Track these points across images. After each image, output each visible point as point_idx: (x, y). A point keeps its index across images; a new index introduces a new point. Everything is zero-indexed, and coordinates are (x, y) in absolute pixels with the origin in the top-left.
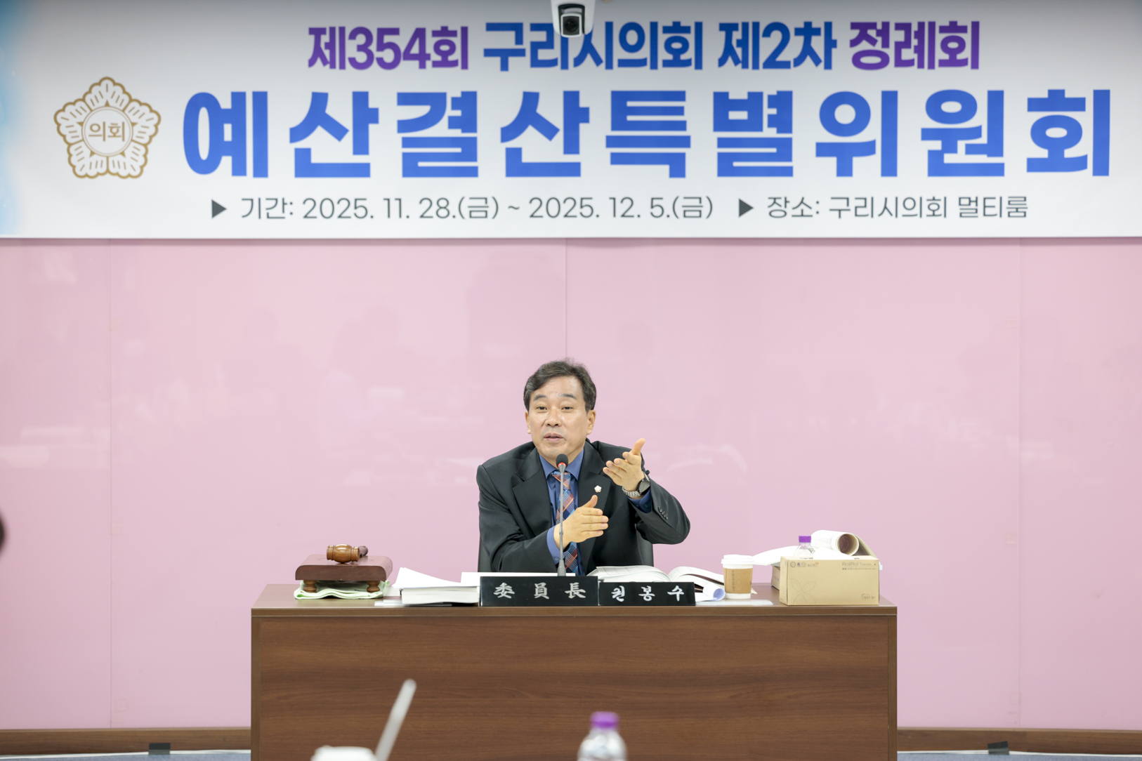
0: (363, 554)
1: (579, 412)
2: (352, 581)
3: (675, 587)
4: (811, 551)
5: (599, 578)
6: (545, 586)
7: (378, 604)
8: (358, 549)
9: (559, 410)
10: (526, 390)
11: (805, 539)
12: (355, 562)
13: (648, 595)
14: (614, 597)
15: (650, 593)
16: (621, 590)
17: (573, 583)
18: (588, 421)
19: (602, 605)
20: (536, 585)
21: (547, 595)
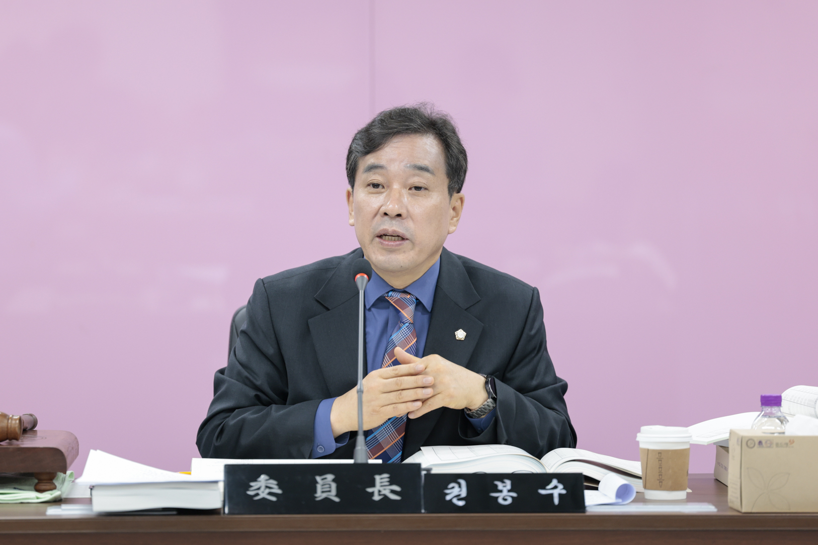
0: (29, 427)
1: (437, 197)
2: (10, 473)
3: (550, 482)
4: (782, 420)
5: (423, 466)
6: (334, 480)
7: (53, 512)
8: (20, 419)
9: (405, 192)
10: (350, 152)
11: (771, 401)
12: (14, 442)
13: (505, 494)
14: (448, 498)
15: (509, 491)
16: (460, 486)
17: (380, 474)
18: (452, 211)
19: (429, 511)
20: (318, 478)
21: (337, 495)
